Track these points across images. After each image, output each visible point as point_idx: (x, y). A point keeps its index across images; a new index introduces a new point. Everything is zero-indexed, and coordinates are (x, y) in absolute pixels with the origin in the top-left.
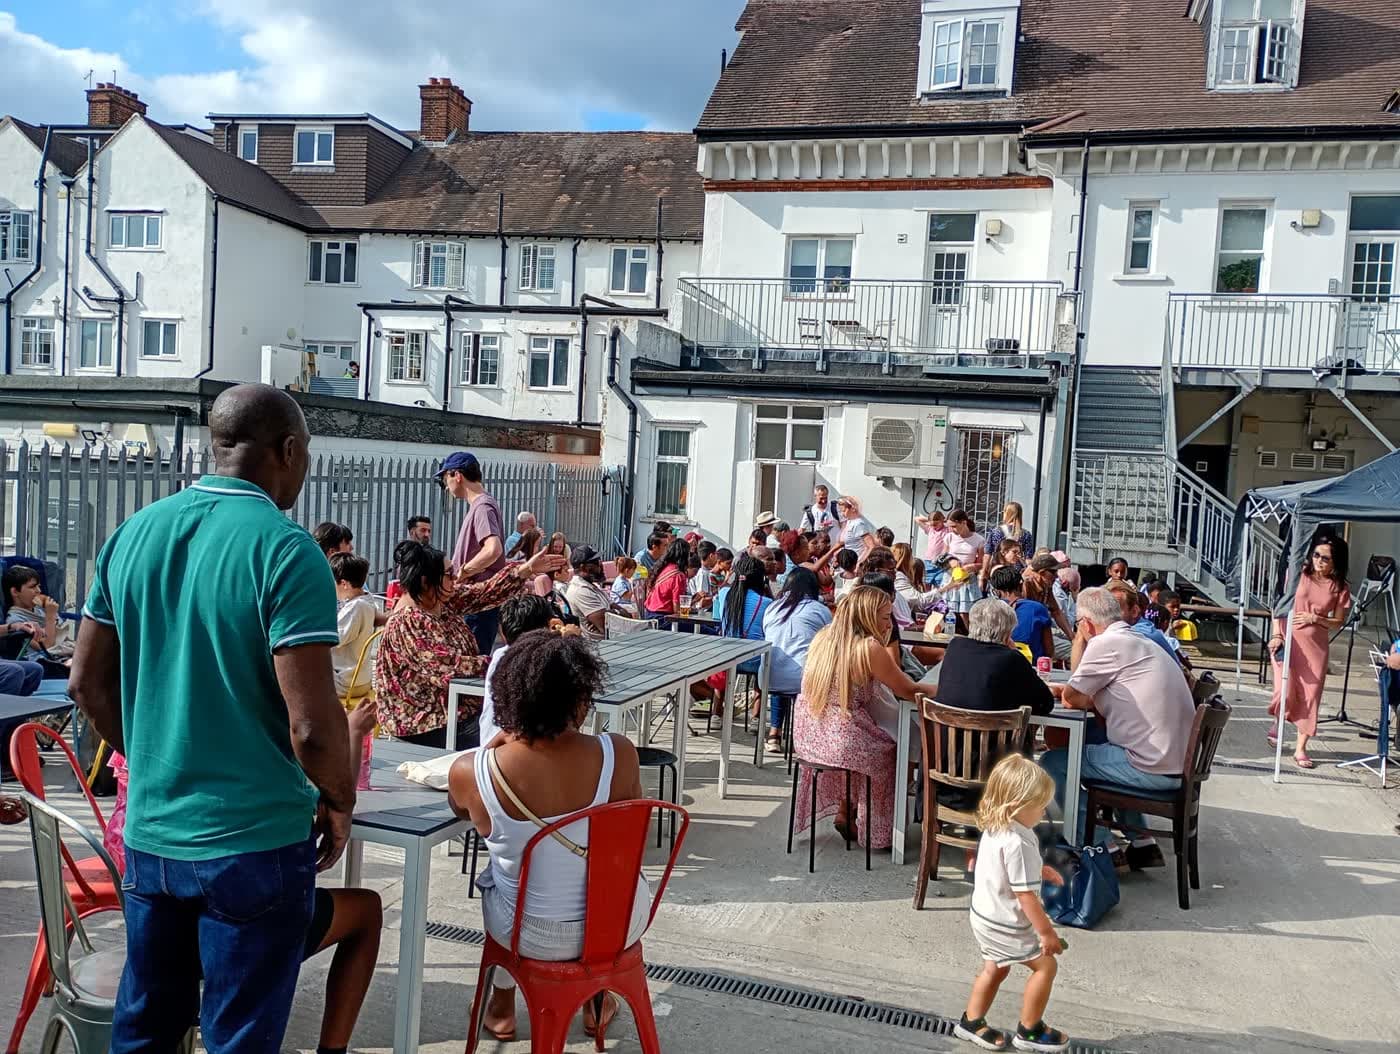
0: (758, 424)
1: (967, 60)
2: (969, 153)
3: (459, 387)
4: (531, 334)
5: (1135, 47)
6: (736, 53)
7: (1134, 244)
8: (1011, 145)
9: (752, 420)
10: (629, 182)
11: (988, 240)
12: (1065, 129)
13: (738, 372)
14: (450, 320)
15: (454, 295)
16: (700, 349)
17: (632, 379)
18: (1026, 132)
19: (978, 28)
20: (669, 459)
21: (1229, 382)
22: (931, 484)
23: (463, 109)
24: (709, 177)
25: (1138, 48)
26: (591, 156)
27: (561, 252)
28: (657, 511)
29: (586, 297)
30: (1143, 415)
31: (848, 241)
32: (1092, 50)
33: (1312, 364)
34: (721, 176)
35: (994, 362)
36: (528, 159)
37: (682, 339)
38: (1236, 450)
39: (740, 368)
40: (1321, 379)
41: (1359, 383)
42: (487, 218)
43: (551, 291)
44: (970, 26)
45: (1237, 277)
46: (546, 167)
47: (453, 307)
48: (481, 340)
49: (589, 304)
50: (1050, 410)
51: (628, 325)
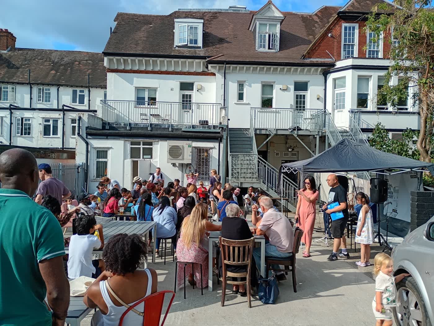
0: (131, 148)
1: (189, 37)
2: (191, 65)
3: (15, 136)
4: (44, 118)
5: (235, 37)
6: (115, 29)
7: (239, 93)
8: (203, 63)
9: (129, 146)
10: (77, 68)
11: (198, 91)
12: (219, 59)
13: (122, 131)
14: (11, 113)
15: (12, 104)
16: (109, 123)
17: (86, 133)
18: (208, 59)
19: (191, 28)
20: (101, 160)
21: (268, 133)
22: (188, 165)
23: (13, 40)
24: (108, 67)
25: (236, 37)
26: (62, 58)
27: (53, 90)
28: (97, 177)
29: (64, 105)
30: (246, 143)
31: (155, 90)
32: (224, 37)
33: (288, 128)
34: (112, 68)
35: (203, 127)
36: (39, 58)
37: (102, 120)
38: (269, 152)
39: (123, 129)
40: (291, 132)
41: (300, 133)
42: (24, 78)
43: (50, 103)
44: (189, 27)
45: (267, 103)
46: (46, 61)
47: (12, 108)
48: (24, 120)
49: (65, 108)
50: (221, 142)
51: (85, 115)
